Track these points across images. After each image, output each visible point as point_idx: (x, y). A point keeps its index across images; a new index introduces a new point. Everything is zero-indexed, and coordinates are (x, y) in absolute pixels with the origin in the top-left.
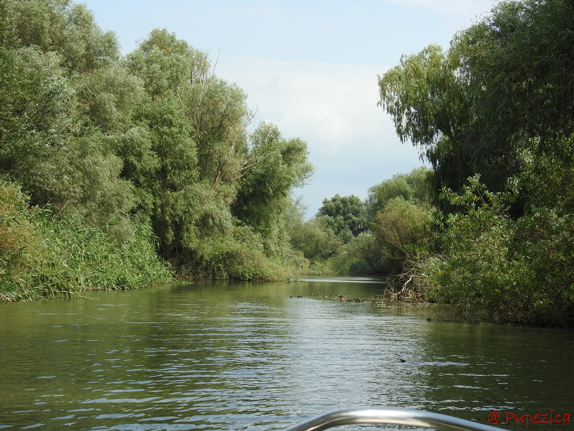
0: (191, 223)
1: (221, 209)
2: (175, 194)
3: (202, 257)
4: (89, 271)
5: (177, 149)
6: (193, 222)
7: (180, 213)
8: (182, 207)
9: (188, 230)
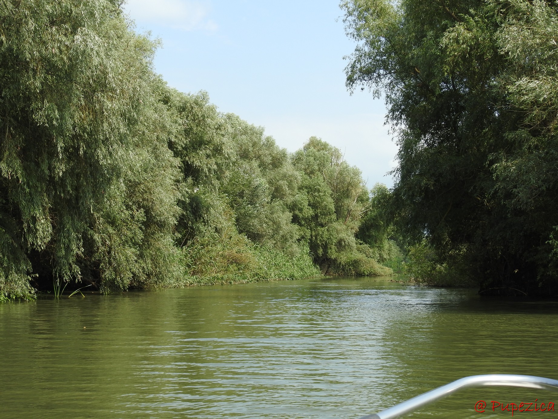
0: (332, 244)
1: (349, 236)
2: (323, 229)
3: (340, 263)
4: (277, 272)
5: (323, 204)
6: (334, 244)
7: (325, 239)
8: (326, 236)
9: (331, 248)
